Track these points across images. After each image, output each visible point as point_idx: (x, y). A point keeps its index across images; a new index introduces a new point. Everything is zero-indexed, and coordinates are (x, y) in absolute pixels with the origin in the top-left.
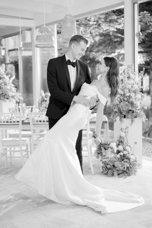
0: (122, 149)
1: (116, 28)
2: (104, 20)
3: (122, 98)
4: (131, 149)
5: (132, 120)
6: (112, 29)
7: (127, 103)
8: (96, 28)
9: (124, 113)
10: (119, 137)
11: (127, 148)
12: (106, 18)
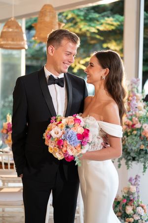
0: (132, 212)
1: (98, 30)
2: (82, 18)
3: (129, 130)
4: (145, 211)
5: (144, 166)
6: (93, 30)
7: (137, 139)
8: (71, 26)
9: (133, 154)
10: (126, 191)
11: (139, 209)
12: (85, 16)
